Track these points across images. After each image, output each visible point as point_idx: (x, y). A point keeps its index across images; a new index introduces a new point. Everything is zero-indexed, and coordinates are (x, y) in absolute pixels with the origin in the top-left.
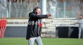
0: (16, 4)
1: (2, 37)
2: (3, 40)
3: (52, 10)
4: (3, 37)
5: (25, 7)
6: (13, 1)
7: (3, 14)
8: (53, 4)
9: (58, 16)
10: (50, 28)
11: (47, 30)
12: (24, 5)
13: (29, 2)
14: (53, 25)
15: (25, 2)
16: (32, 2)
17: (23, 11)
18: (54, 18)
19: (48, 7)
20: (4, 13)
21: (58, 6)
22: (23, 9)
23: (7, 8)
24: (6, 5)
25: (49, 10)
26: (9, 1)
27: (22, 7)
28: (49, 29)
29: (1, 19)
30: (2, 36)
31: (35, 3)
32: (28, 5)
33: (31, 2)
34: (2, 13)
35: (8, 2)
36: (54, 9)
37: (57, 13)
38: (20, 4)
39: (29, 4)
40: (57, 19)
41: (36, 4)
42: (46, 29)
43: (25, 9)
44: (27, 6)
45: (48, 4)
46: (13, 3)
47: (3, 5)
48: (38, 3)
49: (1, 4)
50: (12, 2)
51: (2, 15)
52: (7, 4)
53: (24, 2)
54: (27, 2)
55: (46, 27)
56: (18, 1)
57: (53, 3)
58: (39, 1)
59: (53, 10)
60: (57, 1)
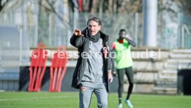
1: (57, 91)
3: (169, 31)
4: (59, 90)
5: (109, 23)
6: (83, 11)
7: (60, 39)
8: (171, 17)
9: (183, 46)
10: (164, 71)
11: (158, 77)
12: (106, 20)
13: (117, 12)
14: (171, 66)
15: (110, 13)
16: (125, 12)
18: (175, 48)
19: (160, 24)
20: (62, 36)
21: (184, 23)
23: (68, 26)
24: (66, 18)
25: (163, 30)
26: (73, 11)
28: (163, 74)
29: (56, 49)
30: (57, 89)
31: (131, 14)
32: (115, 19)
33: (122, 11)
34: (58, 36)
35: (72, 13)
36: (173, 29)
37: (181, 37)
39: (117, 17)
40: (181, 51)
41: (134, 16)
42: (156, 75)
43: (109, 29)
44: (112, 22)
45: (161, 16)
46: (82, 13)
47: (61, 19)
48: (137, 14)
50: (79, 12)
51: (57, 41)
52: (70, 17)
53: (107, 12)
54: (113, 12)
55: (155, 70)
56: (93, 11)
57: (173, 14)
58: (139, 11)
59: (172, 32)
60: (180, 12)
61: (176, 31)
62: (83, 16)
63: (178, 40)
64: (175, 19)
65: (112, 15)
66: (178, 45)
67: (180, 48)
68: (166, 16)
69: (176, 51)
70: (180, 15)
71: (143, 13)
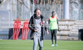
0: (39, 6)
1: (25, 39)
2: (27, 42)
3: (75, 12)
4: (26, 39)
5: (48, 9)
6: (37, 4)
7: (26, 16)
10: (73, 30)
11: (70, 33)
12: (47, 7)
13: (52, 4)
14: (75, 28)
15: (48, 4)
17: (46, 13)
18: (77, 20)
19: (70, 9)
20: (28, 15)
21: (81, 9)
22: (46, 11)
23: (30, 10)
25: (72, 12)
27: (45, 9)
28: (72, 31)
29: (25, 21)
31: (58, 5)
32: (50, 7)
33: (54, 4)
34: (25, 14)
35: (31, 4)
36: (76, 11)
37: (80, 15)
38: (43, 6)
39: (52, 6)
40: (80, 21)
41: (59, 5)
42: (69, 32)
43: (48, 11)
44: (49, 8)
45: (71, 6)
46: (36, 5)
48: (60, 5)
49: (25, 6)
50: (35, 4)
51: (25, 17)
52: (31, 6)
53: (47, 4)
54: (50, 4)
56: (41, 3)
57: (76, 5)
58: (62, 3)
59: (76, 13)
60: (80, 3)
61: (78, 12)
62: (37, 6)
63: (78, 16)
64: (77, 7)
65: (49, 5)
66: (78, 18)
67: (80, 20)
68: (73, 5)
69: (78, 21)
70: (80, 5)
71: (63, 4)
